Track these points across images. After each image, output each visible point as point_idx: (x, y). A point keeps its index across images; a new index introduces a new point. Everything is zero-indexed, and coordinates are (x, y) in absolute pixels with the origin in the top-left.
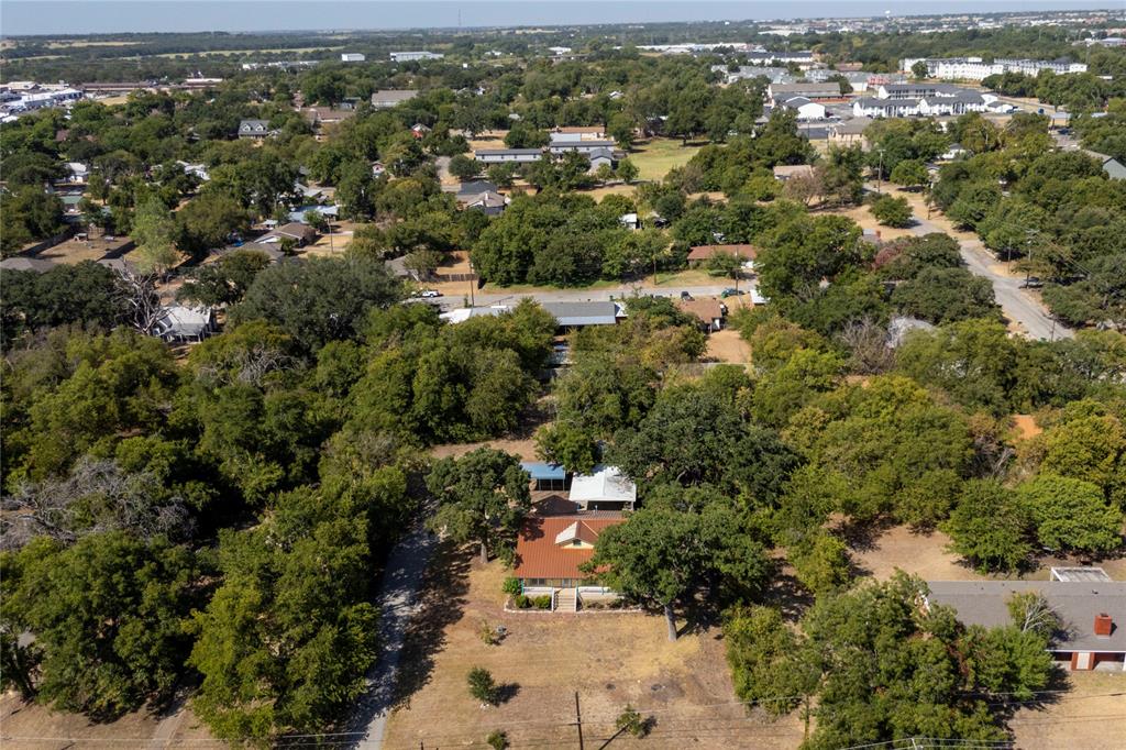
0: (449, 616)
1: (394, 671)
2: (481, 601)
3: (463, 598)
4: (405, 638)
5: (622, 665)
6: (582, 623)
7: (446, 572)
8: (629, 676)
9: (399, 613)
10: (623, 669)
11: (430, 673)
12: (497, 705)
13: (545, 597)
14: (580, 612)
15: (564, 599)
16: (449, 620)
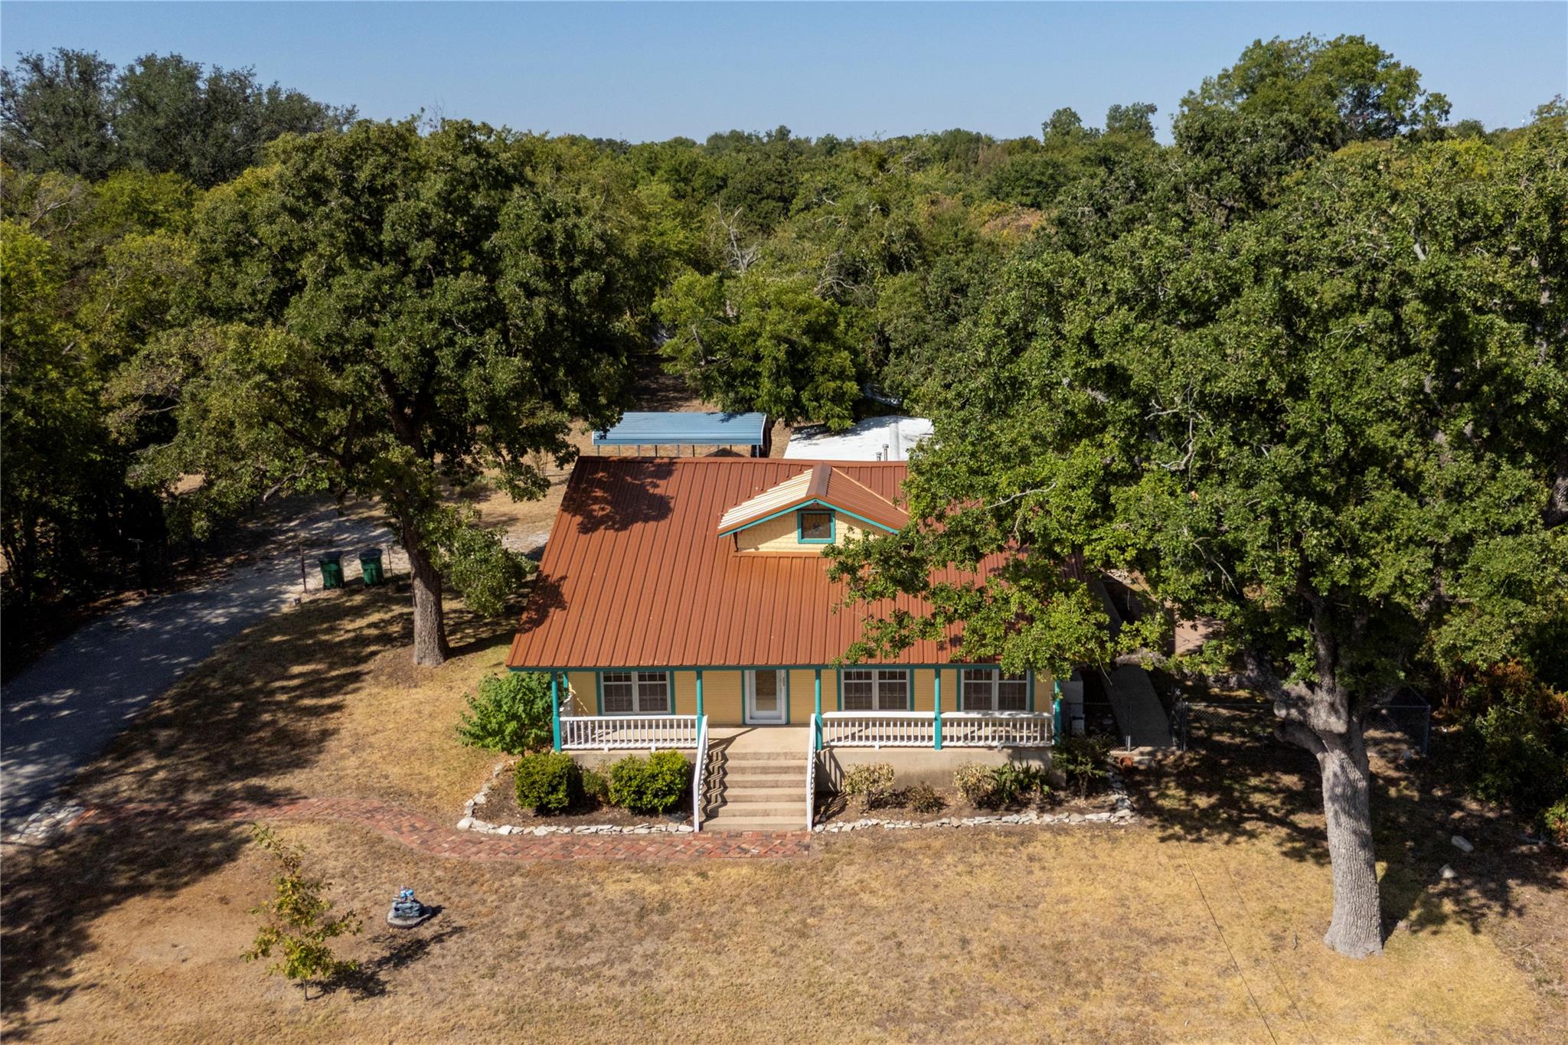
13: (660, 760)
14: (832, 827)
15: (754, 770)
16: (151, 878)
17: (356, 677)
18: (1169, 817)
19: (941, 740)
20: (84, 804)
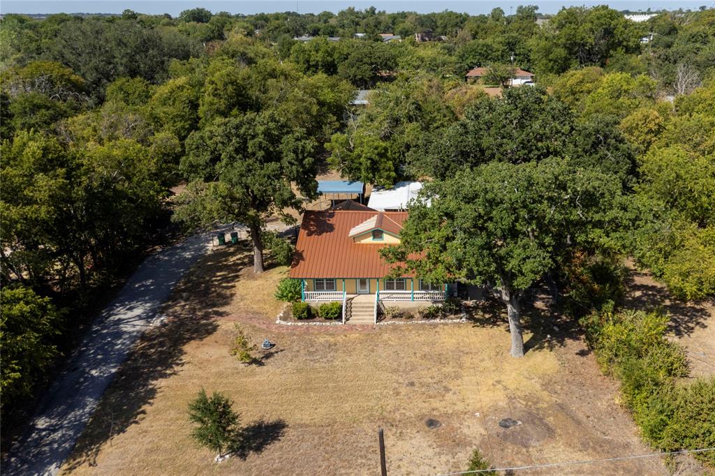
0: (196, 331)
1: (91, 404)
2: (247, 312)
3: (221, 309)
4: (126, 359)
5: (447, 390)
6: (385, 336)
7: (206, 282)
8: (460, 407)
9: (127, 328)
10: (449, 396)
11: (144, 407)
13: (333, 304)
14: (381, 323)
15: (360, 307)
16: (194, 336)
17: (237, 276)
18: (477, 320)
19: (413, 299)
20: (168, 315)
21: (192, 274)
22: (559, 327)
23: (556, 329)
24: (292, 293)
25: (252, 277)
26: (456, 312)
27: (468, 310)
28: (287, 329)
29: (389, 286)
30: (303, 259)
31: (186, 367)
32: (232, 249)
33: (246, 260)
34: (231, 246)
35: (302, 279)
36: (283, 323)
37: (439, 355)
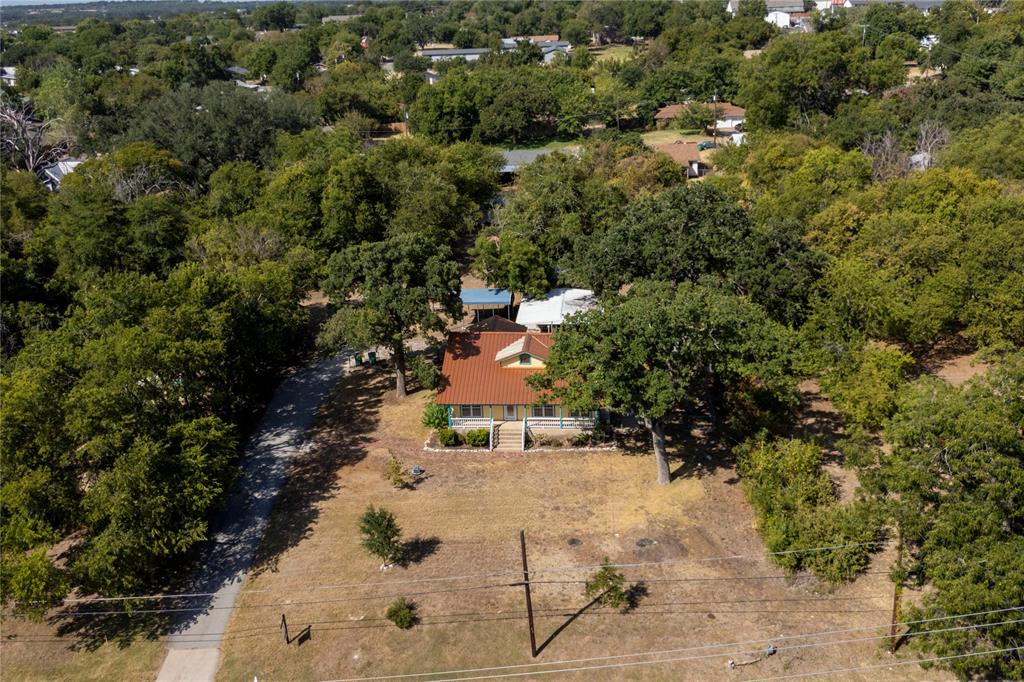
0: (346, 457)
1: (261, 523)
2: (394, 439)
3: (369, 436)
4: (283, 483)
5: (590, 514)
6: (533, 464)
7: (349, 407)
8: (602, 529)
9: (278, 454)
10: (592, 519)
11: (310, 526)
12: (405, 566)
13: (480, 431)
14: (530, 451)
15: (507, 434)
16: (346, 461)
17: (380, 401)
18: (627, 448)
19: (562, 426)
20: (316, 442)
21: (332, 398)
22: (712, 456)
23: (709, 457)
24: (439, 420)
25: (394, 402)
26: (607, 440)
27: (620, 438)
28: (435, 456)
29: (538, 413)
30: (450, 385)
31: (342, 491)
32: (371, 371)
33: (387, 383)
34: (369, 368)
35: (449, 406)
36: (431, 450)
37: (586, 482)
